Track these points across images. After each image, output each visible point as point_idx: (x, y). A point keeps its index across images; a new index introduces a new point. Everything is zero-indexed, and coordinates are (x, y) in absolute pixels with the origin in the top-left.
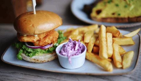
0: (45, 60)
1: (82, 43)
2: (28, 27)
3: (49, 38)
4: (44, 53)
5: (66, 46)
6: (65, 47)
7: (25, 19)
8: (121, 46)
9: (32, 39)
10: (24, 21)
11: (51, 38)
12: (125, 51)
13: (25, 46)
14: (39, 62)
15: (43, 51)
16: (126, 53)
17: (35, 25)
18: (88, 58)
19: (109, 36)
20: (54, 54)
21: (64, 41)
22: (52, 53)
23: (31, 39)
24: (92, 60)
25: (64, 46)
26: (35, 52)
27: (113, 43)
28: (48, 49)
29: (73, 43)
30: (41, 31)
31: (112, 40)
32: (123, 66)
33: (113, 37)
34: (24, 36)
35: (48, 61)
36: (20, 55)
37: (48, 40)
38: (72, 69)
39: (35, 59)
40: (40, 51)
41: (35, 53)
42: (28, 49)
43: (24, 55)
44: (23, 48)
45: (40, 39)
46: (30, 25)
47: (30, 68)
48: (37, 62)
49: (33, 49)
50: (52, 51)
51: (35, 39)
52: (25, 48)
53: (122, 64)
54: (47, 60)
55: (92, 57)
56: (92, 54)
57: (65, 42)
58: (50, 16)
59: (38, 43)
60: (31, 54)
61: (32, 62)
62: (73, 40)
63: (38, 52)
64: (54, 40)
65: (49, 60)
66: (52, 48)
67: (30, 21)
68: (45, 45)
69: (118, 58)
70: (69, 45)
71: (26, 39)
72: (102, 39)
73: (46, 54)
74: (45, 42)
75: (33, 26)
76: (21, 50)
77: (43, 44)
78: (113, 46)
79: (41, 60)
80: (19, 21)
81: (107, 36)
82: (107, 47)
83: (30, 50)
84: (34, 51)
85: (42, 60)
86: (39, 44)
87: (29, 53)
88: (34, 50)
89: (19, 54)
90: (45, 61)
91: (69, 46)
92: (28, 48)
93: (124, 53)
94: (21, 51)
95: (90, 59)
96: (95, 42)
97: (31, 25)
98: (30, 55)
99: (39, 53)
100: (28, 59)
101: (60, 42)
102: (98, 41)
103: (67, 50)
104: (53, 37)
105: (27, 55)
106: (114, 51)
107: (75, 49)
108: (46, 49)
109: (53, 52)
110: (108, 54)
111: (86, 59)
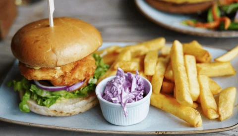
0: (74, 110)
1: (142, 78)
2: (45, 53)
3: (80, 71)
4: (71, 98)
5: (115, 84)
6: (113, 85)
7: (37, 37)
8: (212, 78)
9: (50, 74)
10: (34, 43)
11: (84, 69)
12: (220, 89)
13: (35, 86)
14: (63, 115)
15: (70, 94)
16: (222, 92)
17: (56, 49)
18: (155, 104)
19: (189, 62)
20: (91, 99)
21: (107, 73)
22: (87, 98)
23: (48, 74)
24: (162, 108)
25: (110, 84)
26: (54, 97)
27: (198, 74)
28: (79, 90)
29: (126, 77)
30: (68, 60)
31: (196, 69)
32: (220, 116)
33: (198, 62)
34: (35, 70)
35: (80, 113)
36: (25, 104)
37: (79, 75)
38: (128, 125)
39: (55, 111)
40: (65, 94)
41: (55, 99)
42: (42, 92)
43: (32, 103)
44: (31, 90)
45: (65, 73)
46: (48, 49)
47: (49, 127)
48: (60, 115)
49: (52, 91)
50: (86, 93)
51: (57, 74)
52: (34, 91)
53: (218, 112)
54: (78, 110)
55: (163, 101)
56: (162, 96)
57: (109, 75)
58: (80, 29)
59: (60, 80)
60: (47, 102)
61: (50, 116)
62: (125, 72)
63: (61, 96)
64: (91, 73)
65: (83, 110)
66: (87, 87)
67: (47, 42)
68: (74, 83)
69: (209, 102)
70: (121, 81)
71: (39, 75)
72: (179, 68)
73: (75, 99)
74: (74, 79)
75: (53, 51)
76: (26, 94)
77: (71, 83)
78: (198, 80)
79: (68, 112)
80: (25, 41)
81: (187, 62)
82: (189, 82)
83: (45, 94)
84: (53, 95)
85: (70, 112)
86: (62, 83)
87: (44, 100)
88: (54, 93)
89: (24, 102)
90: (74, 113)
91: (120, 83)
92: (40, 90)
93: (219, 91)
94: (26, 96)
95: (159, 105)
96: (165, 73)
97: (50, 49)
98: (45, 103)
99: (63, 98)
100: (42, 110)
101: (100, 75)
102: (171, 73)
103: (117, 92)
104: (88, 68)
105: (39, 102)
106: (201, 88)
107: (130, 88)
108: (76, 91)
109: (88, 96)
110: (192, 96)
111: (151, 106)
